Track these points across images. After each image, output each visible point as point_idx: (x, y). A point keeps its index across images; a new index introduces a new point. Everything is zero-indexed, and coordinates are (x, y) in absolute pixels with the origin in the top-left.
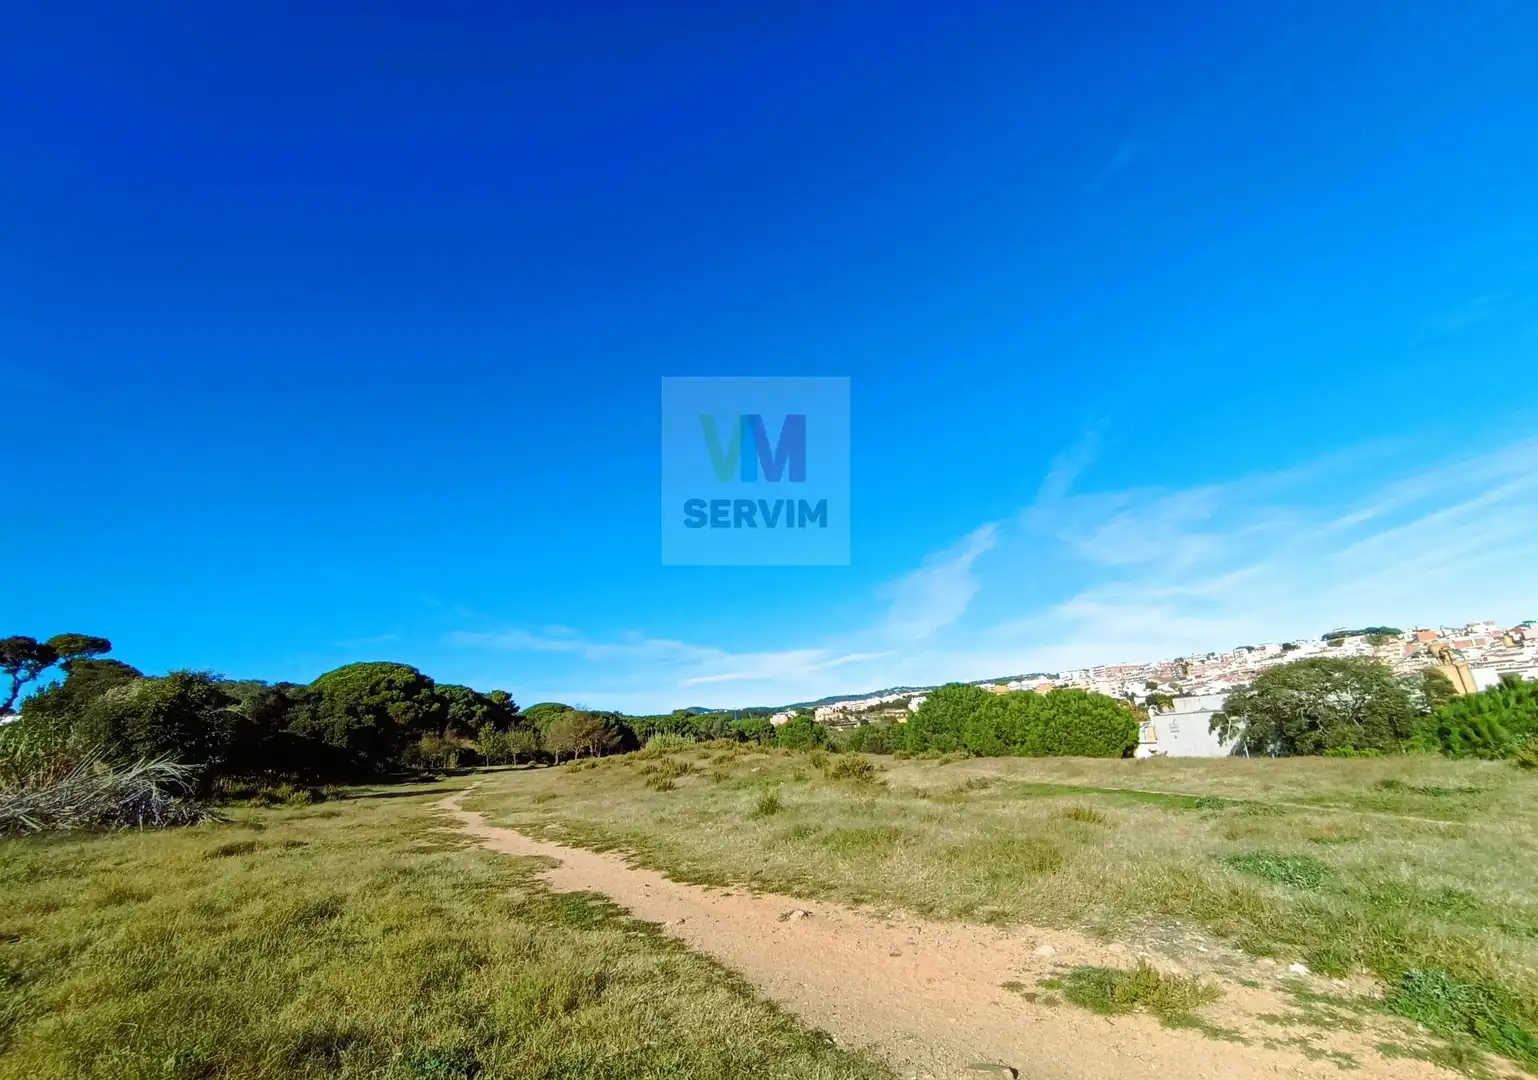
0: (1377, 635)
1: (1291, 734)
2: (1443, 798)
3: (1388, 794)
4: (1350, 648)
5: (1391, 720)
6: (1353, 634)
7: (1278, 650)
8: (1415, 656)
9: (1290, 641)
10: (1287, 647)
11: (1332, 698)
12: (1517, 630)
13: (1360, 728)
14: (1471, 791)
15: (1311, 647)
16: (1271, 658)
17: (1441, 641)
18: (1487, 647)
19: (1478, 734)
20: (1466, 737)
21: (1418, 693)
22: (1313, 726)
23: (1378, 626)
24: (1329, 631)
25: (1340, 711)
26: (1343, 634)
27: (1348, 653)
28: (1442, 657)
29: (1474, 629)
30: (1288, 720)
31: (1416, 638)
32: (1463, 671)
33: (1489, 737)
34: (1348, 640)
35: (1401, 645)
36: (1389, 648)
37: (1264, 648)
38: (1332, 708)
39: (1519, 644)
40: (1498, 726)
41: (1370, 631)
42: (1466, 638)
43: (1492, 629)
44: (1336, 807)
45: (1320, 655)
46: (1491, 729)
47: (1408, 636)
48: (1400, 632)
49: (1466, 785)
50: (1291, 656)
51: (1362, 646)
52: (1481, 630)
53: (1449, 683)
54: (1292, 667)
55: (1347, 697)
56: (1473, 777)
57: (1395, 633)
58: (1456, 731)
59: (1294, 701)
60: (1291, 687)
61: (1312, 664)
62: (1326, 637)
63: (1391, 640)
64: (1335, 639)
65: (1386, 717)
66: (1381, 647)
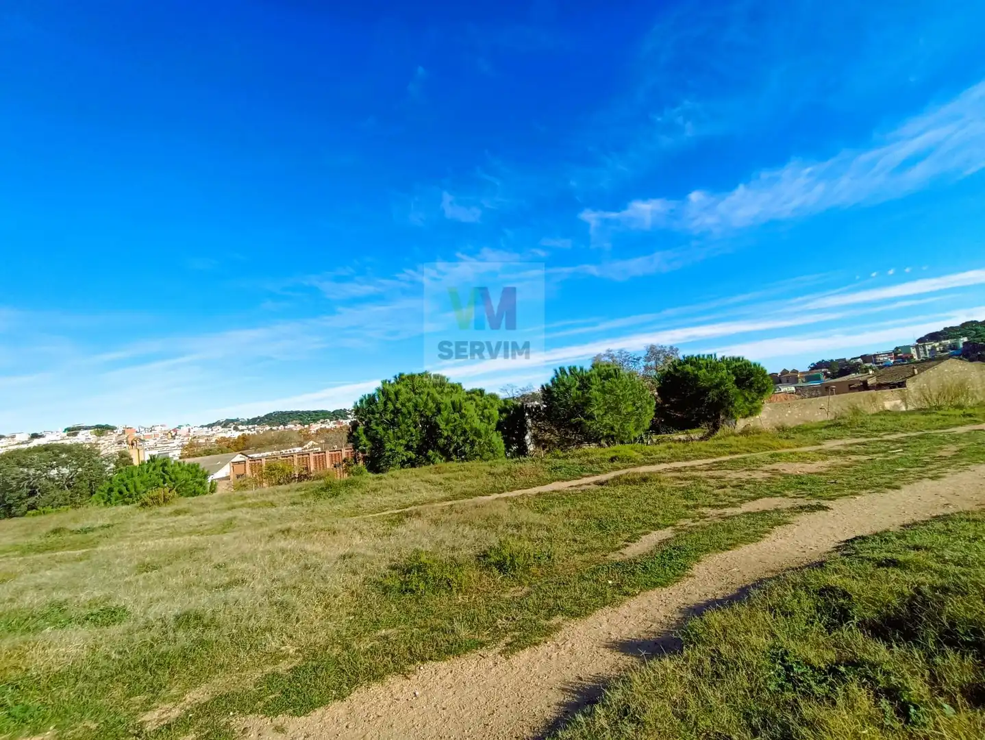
0: (102, 430)
1: (11, 502)
2: (90, 534)
3: (53, 538)
4: (81, 438)
5: (90, 485)
6: (86, 428)
7: (25, 437)
8: (120, 443)
9: (38, 432)
10: (35, 436)
11: (54, 472)
12: (174, 430)
13: (68, 491)
14: (108, 526)
15: (55, 436)
16: (18, 444)
17: (136, 435)
18: (158, 439)
19: (128, 490)
20: (121, 492)
21: (112, 466)
22: (32, 494)
23: (104, 424)
24: (71, 426)
25: (57, 481)
26: (80, 428)
27: (79, 442)
28: (132, 444)
29: (156, 428)
30: (12, 492)
31: (124, 432)
32: (141, 452)
33: (133, 491)
34: (82, 432)
35: (115, 435)
36: (107, 438)
37: (13, 437)
38: (52, 480)
39: (173, 437)
40: (138, 484)
41: (98, 427)
42: (150, 434)
43: (163, 429)
44: (7, 556)
45: (59, 442)
46: (135, 487)
47: (119, 431)
48: (115, 428)
49: (108, 522)
50: (36, 442)
51: (90, 436)
52: (158, 429)
53: (131, 459)
54: (29, 451)
55: (65, 471)
56: (112, 518)
57: (112, 429)
58: (116, 489)
59: (22, 476)
60: (23, 466)
61: (47, 448)
62: (68, 430)
63: (109, 433)
64: (73, 431)
65: (88, 482)
66: (102, 437)
